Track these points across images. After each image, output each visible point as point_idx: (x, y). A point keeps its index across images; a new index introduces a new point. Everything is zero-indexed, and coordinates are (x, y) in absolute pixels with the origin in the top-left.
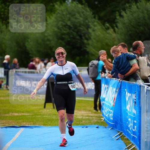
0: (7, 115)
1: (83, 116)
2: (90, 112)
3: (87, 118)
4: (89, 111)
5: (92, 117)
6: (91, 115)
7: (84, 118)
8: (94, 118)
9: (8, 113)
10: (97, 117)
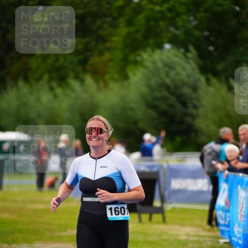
0: (64, 234)
1: (188, 235)
2: (201, 229)
3: (196, 238)
4: (199, 226)
5: (203, 237)
6: (202, 233)
7: (191, 238)
8: (207, 239)
9: (65, 230)
10: (212, 237)
